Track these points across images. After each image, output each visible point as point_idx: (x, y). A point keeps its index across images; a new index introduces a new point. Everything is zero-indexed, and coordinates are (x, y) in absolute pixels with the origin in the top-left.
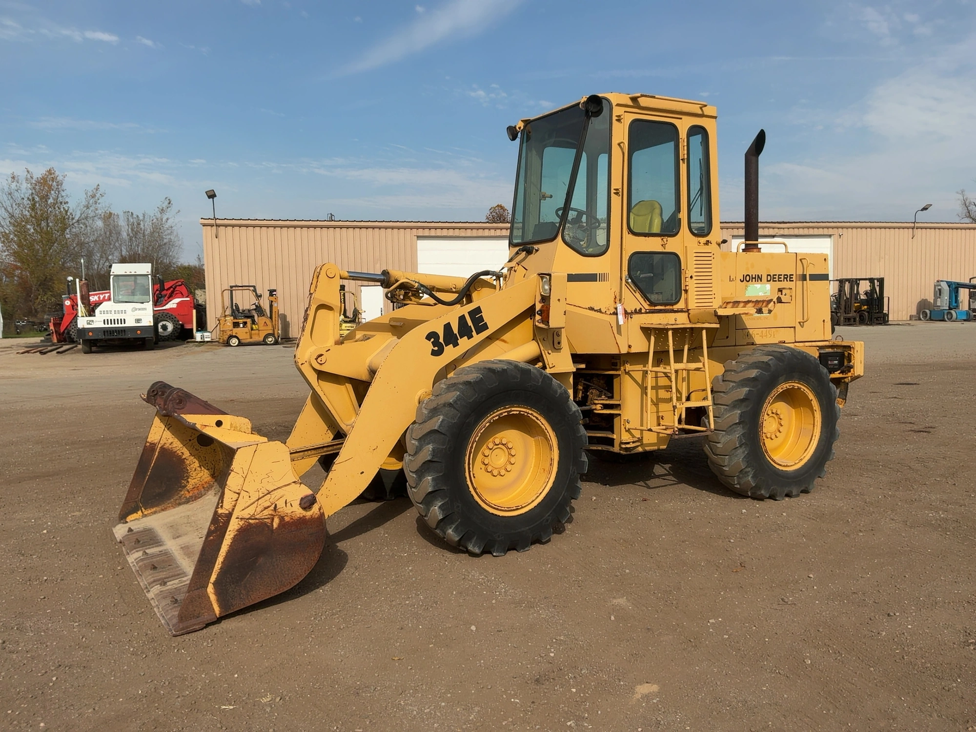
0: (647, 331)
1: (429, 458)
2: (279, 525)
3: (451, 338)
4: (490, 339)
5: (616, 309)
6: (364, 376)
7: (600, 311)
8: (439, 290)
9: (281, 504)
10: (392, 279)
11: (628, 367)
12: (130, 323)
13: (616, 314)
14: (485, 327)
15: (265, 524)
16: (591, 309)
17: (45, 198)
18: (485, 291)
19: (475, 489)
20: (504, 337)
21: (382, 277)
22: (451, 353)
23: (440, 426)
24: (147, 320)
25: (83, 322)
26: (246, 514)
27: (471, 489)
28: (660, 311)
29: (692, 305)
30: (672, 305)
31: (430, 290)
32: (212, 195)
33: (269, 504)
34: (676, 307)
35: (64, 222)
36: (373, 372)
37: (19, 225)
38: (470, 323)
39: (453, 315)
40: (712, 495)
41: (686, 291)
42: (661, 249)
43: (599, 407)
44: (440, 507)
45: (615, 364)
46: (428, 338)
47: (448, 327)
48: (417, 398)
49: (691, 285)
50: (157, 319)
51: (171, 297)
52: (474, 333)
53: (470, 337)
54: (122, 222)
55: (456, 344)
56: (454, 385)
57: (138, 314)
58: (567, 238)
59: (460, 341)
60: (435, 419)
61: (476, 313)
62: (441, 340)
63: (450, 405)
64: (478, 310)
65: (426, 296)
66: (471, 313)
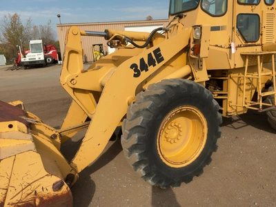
0: (244, 56)
1: (136, 143)
2: (40, 203)
3: (144, 67)
4: (164, 65)
5: (230, 45)
6: (98, 89)
7: (221, 47)
8: (136, 40)
9: (39, 190)
10: (110, 35)
11: (232, 75)
12: (37, 59)
13: (230, 48)
14: (162, 59)
15: (30, 204)
16: (217, 46)
17: (15, 22)
18: (160, 39)
19: (163, 156)
20: (171, 64)
21: (105, 34)
22: (144, 75)
23: (142, 123)
24: (42, 58)
25: (22, 60)
26: (15, 200)
27: (161, 156)
28: (250, 46)
29: (264, 42)
30: (255, 42)
31: (132, 40)
32: (59, 16)
33: (30, 191)
34: (257, 43)
35: (21, 29)
36: (102, 87)
37: (8, 31)
38: (154, 58)
39: (144, 54)
40: (267, 133)
41: (262, 34)
42: (251, 12)
43: (216, 95)
44: (143, 169)
45: (225, 74)
46: (132, 67)
47: (142, 60)
48: (127, 101)
49: (264, 31)
50: (45, 58)
51: (50, 50)
52: (156, 63)
53: (154, 65)
54: (39, 29)
55: (147, 70)
56: (149, 96)
57: (39, 56)
58: (204, 7)
59: (149, 68)
60: (138, 119)
61: (157, 51)
62: (139, 68)
63: (147, 110)
64: (158, 50)
65: (129, 44)
66: (154, 52)
